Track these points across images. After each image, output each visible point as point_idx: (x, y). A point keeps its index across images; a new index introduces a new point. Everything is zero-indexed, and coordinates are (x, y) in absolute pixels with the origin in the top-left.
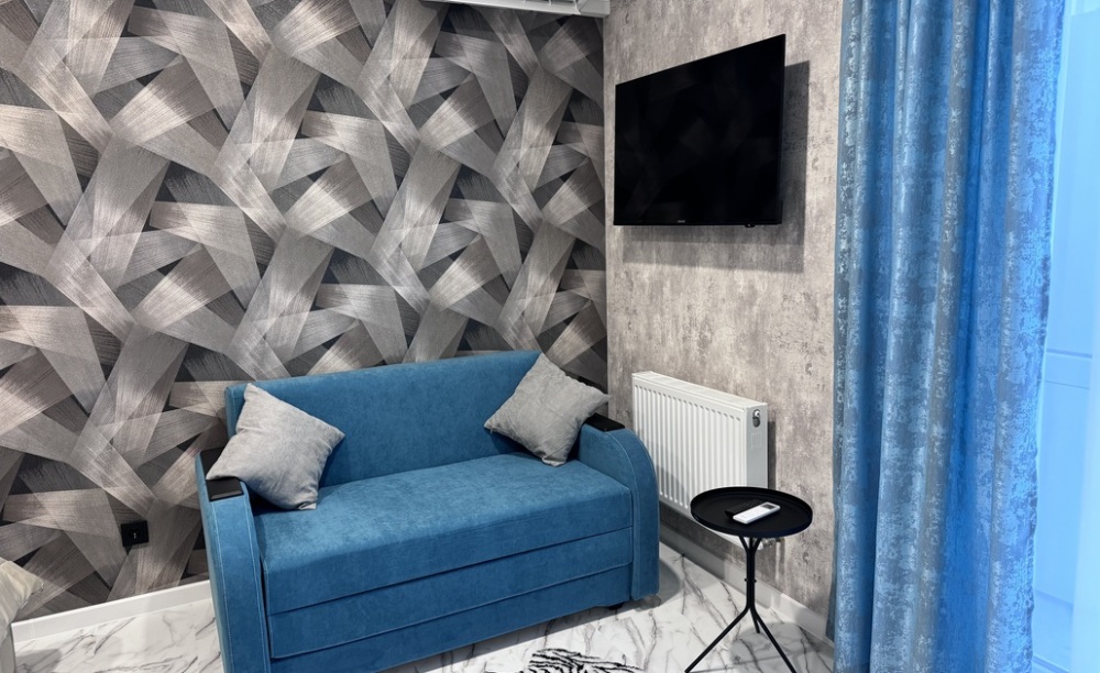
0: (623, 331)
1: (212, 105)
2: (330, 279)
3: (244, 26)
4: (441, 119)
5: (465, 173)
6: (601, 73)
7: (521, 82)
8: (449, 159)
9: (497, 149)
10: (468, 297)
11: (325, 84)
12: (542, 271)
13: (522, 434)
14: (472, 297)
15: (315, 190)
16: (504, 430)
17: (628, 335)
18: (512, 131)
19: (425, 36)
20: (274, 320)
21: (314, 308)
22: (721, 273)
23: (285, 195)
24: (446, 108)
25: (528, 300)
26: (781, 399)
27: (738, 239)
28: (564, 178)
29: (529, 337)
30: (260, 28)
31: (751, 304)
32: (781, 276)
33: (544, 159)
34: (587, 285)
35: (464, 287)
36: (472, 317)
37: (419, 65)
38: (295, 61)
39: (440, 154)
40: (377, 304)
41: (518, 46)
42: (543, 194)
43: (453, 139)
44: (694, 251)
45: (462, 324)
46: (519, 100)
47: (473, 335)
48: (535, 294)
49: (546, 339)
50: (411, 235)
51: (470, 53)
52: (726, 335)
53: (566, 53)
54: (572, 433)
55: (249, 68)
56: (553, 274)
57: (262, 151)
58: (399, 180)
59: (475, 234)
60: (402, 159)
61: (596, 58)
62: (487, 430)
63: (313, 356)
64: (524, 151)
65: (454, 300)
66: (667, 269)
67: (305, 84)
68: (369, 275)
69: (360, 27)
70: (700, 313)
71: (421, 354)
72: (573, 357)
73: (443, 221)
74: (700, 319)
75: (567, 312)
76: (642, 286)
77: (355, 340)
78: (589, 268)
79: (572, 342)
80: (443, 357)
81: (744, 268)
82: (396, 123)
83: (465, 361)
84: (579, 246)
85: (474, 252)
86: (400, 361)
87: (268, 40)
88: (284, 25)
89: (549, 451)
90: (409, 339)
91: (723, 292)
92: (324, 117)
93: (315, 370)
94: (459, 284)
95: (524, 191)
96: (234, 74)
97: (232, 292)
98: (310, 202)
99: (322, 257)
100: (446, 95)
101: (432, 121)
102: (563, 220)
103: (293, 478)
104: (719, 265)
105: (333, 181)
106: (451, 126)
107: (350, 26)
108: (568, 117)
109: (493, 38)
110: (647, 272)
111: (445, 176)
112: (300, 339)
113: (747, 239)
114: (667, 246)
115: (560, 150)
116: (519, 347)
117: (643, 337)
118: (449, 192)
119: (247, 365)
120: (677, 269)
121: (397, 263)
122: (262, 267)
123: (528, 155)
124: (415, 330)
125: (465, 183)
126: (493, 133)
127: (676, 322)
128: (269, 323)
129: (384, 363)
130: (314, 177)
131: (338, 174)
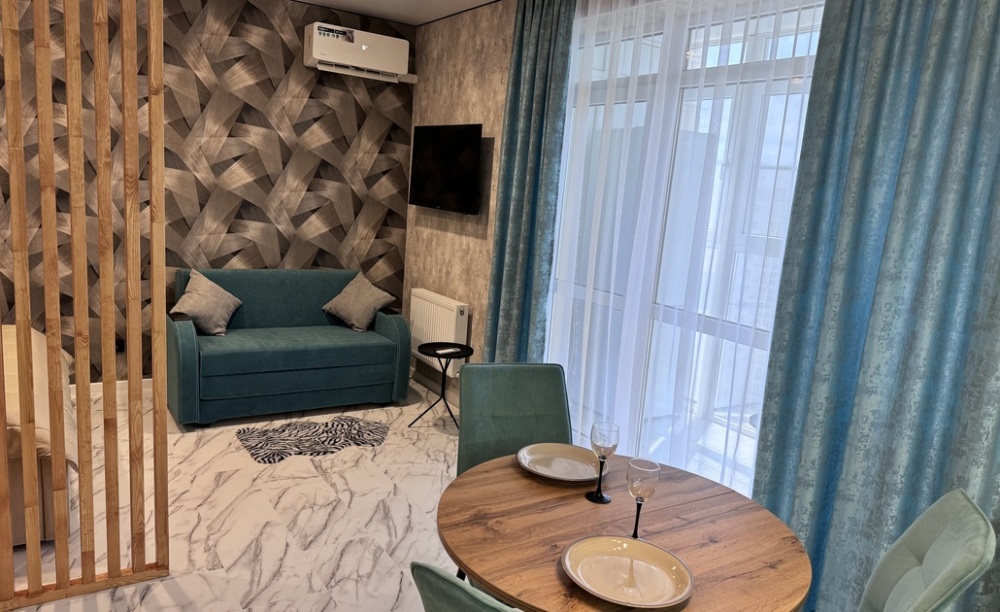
0: (413, 265)
1: (182, 114)
2: (239, 216)
3: (204, 73)
4: (312, 133)
5: (324, 164)
6: (411, 116)
7: (362, 117)
8: (315, 156)
9: (344, 152)
10: (320, 235)
11: (247, 108)
12: (366, 225)
13: (343, 314)
14: (322, 236)
15: (236, 166)
16: (333, 311)
17: (415, 268)
18: (354, 143)
19: (307, 86)
20: (205, 236)
21: (229, 232)
22: (457, 236)
23: (219, 168)
24: (315, 127)
25: (357, 242)
26: (475, 303)
27: (465, 220)
28: (384, 173)
29: (355, 264)
30: (214, 76)
31: (468, 254)
32: (479, 241)
33: (373, 161)
34: (394, 235)
35: (319, 229)
36: (322, 247)
37: (302, 102)
38: (231, 94)
39: (310, 152)
40: (265, 233)
41: (361, 96)
42: (370, 180)
43: (318, 144)
44: (447, 223)
45: (315, 251)
46: (359, 126)
47: (321, 257)
48: (362, 238)
49: (367, 266)
50: (289, 197)
51: (332, 98)
52: (457, 270)
53: (390, 102)
54: (371, 315)
55: (206, 95)
56: (373, 228)
57: (208, 142)
58: (285, 164)
59: (327, 200)
60: (287, 153)
61: (408, 106)
62: (324, 311)
63: (226, 259)
64: (360, 155)
65: (311, 237)
66: (435, 231)
67: (236, 107)
68: (262, 216)
69: (270, 79)
70: (447, 257)
71: (288, 265)
72: (382, 278)
73: (308, 190)
74: (447, 260)
75: (380, 251)
76: (423, 240)
77: (250, 252)
78: (396, 227)
79: (382, 269)
80: (303, 268)
81: (466, 235)
82: (286, 134)
83: (315, 271)
84: (390, 213)
85: (326, 210)
86: (276, 267)
87: (217, 82)
88: (227, 74)
89: (357, 324)
90: (283, 256)
91: (457, 247)
92: (245, 126)
93: (227, 267)
94: (315, 227)
95: (359, 177)
96: (197, 100)
97: (184, 219)
98: (232, 173)
99: (236, 204)
100: (316, 120)
101: (307, 133)
102: (382, 197)
103: (214, 319)
104: (456, 233)
105: (246, 162)
106: (317, 137)
107: (265, 77)
108: (389, 138)
109: (347, 91)
110: (426, 232)
111: (312, 165)
112: (220, 248)
113: (468, 221)
114: (435, 219)
115: (382, 156)
116: (349, 268)
117: (422, 269)
118: (313, 174)
119: (188, 260)
120: (439, 232)
121: (279, 212)
122: (202, 206)
123: (363, 158)
124: (287, 251)
125: (323, 170)
126: (342, 143)
127: (437, 262)
128: (203, 238)
129: (266, 268)
130: (236, 159)
131: (250, 158)
